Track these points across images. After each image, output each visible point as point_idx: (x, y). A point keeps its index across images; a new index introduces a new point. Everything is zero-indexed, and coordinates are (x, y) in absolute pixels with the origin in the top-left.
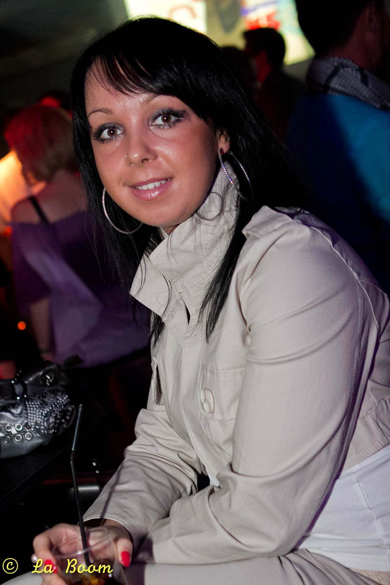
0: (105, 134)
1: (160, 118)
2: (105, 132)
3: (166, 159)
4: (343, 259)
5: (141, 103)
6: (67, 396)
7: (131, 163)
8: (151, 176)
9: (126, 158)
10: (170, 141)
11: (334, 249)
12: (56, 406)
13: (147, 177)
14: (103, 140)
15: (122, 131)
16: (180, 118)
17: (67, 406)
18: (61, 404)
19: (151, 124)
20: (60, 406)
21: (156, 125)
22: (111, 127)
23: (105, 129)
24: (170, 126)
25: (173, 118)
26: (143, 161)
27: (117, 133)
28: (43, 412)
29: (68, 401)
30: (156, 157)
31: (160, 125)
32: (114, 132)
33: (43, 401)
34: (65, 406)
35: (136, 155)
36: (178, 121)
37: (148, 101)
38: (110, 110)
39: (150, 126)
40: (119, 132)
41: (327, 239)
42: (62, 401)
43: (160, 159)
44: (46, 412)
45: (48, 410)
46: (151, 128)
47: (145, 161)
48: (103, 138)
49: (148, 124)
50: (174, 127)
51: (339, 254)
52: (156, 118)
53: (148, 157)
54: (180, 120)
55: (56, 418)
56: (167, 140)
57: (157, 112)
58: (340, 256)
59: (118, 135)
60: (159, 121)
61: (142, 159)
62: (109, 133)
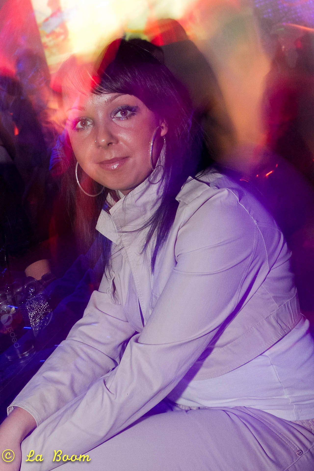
0: (79, 125)
1: (119, 113)
2: (79, 123)
3: (125, 142)
4: (247, 211)
5: (106, 102)
6: (47, 303)
7: (99, 146)
8: (114, 156)
9: (95, 142)
10: (127, 130)
11: (239, 203)
12: (40, 310)
13: (111, 157)
14: (78, 130)
15: (91, 122)
16: (134, 112)
17: (48, 310)
18: (43, 308)
19: (113, 117)
20: (43, 310)
21: (116, 118)
22: (83, 120)
23: (79, 121)
24: (127, 118)
25: (129, 112)
26: (108, 145)
27: (87, 123)
28: (31, 315)
29: (48, 306)
30: (117, 142)
31: (120, 118)
32: (85, 123)
33: (31, 307)
34: (46, 310)
35: (103, 140)
36: (133, 114)
37: (111, 100)
38: (83, 107)
39: (113, 119)
40: (89, 123)
41: (236, 196)
42: (44, 306)
43: (121, 143)
44: (33, 315)
45: (35, 313)
46: (114, 119)
47: (110, 145)
48: (78, 128)
49: (111, 117)
50: (130, 119)
51: (244, 207)
52: (117, 112)
53: (112, 141)
54: (134, 113)
55: (40, 319)
56: (125, 129)
57: (118, 108)
58: (245, 208)
59: (89, 125)
60: (119, 115)
61: (108, 143)
62: (82, 124)
